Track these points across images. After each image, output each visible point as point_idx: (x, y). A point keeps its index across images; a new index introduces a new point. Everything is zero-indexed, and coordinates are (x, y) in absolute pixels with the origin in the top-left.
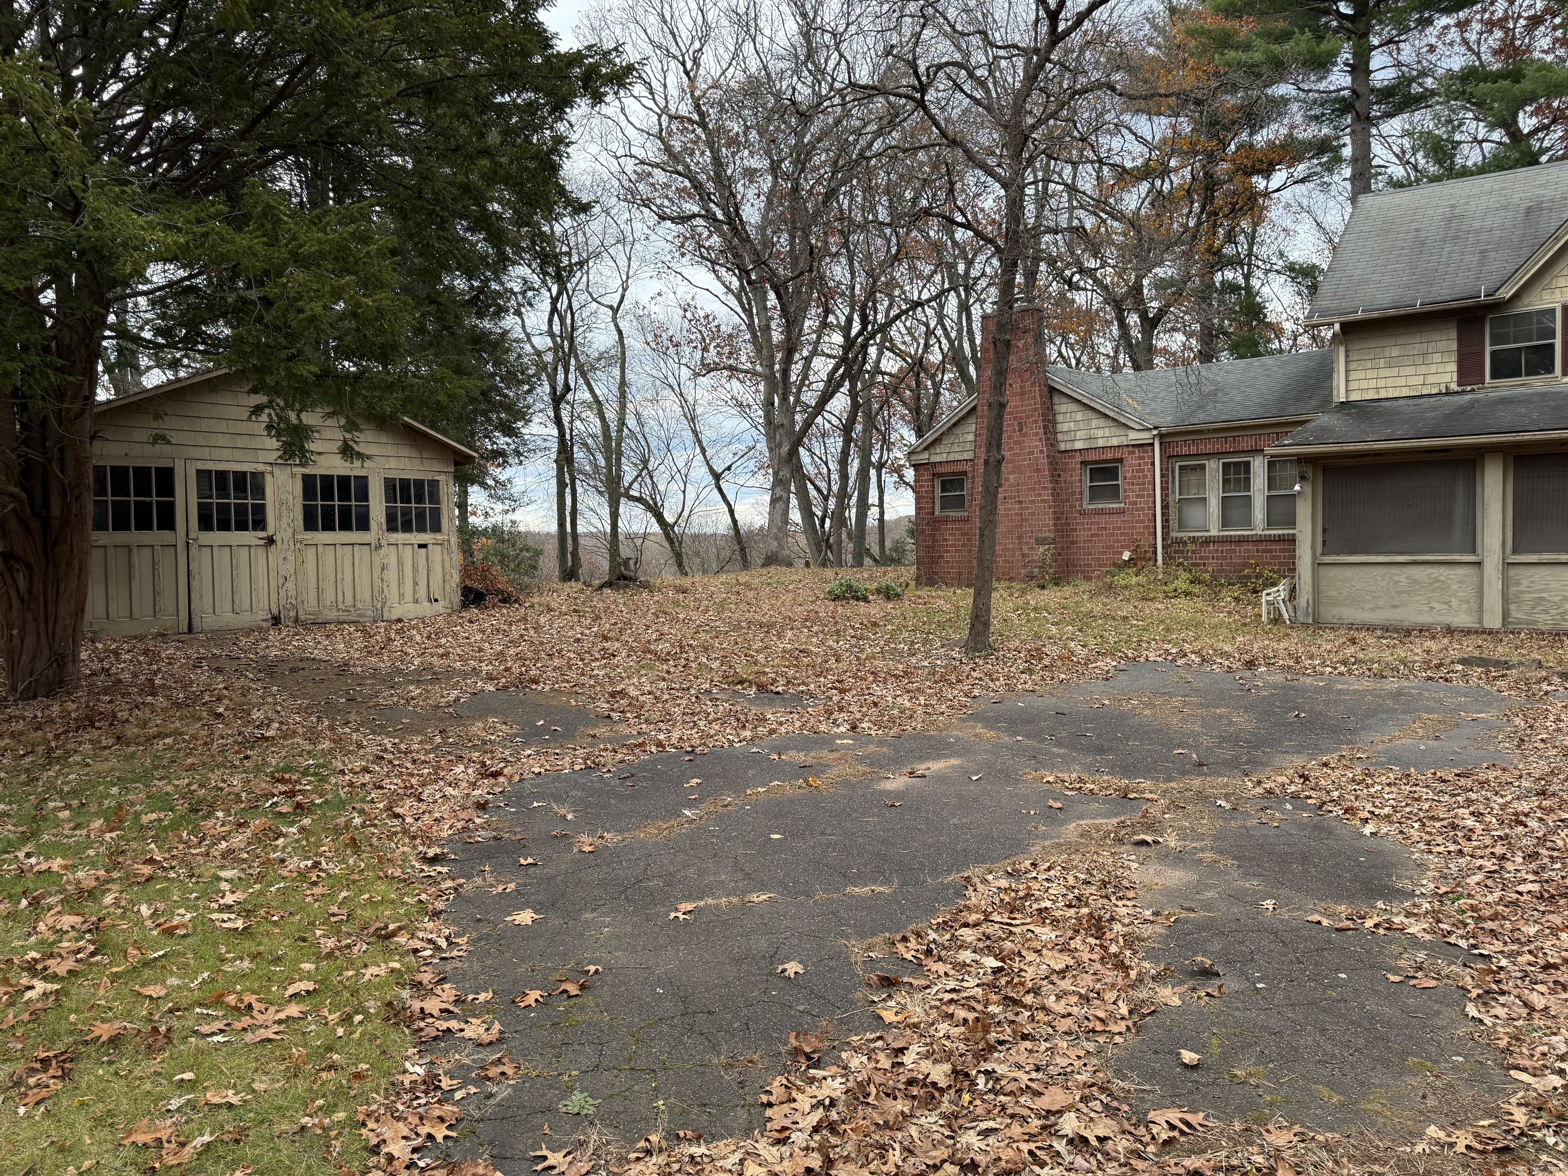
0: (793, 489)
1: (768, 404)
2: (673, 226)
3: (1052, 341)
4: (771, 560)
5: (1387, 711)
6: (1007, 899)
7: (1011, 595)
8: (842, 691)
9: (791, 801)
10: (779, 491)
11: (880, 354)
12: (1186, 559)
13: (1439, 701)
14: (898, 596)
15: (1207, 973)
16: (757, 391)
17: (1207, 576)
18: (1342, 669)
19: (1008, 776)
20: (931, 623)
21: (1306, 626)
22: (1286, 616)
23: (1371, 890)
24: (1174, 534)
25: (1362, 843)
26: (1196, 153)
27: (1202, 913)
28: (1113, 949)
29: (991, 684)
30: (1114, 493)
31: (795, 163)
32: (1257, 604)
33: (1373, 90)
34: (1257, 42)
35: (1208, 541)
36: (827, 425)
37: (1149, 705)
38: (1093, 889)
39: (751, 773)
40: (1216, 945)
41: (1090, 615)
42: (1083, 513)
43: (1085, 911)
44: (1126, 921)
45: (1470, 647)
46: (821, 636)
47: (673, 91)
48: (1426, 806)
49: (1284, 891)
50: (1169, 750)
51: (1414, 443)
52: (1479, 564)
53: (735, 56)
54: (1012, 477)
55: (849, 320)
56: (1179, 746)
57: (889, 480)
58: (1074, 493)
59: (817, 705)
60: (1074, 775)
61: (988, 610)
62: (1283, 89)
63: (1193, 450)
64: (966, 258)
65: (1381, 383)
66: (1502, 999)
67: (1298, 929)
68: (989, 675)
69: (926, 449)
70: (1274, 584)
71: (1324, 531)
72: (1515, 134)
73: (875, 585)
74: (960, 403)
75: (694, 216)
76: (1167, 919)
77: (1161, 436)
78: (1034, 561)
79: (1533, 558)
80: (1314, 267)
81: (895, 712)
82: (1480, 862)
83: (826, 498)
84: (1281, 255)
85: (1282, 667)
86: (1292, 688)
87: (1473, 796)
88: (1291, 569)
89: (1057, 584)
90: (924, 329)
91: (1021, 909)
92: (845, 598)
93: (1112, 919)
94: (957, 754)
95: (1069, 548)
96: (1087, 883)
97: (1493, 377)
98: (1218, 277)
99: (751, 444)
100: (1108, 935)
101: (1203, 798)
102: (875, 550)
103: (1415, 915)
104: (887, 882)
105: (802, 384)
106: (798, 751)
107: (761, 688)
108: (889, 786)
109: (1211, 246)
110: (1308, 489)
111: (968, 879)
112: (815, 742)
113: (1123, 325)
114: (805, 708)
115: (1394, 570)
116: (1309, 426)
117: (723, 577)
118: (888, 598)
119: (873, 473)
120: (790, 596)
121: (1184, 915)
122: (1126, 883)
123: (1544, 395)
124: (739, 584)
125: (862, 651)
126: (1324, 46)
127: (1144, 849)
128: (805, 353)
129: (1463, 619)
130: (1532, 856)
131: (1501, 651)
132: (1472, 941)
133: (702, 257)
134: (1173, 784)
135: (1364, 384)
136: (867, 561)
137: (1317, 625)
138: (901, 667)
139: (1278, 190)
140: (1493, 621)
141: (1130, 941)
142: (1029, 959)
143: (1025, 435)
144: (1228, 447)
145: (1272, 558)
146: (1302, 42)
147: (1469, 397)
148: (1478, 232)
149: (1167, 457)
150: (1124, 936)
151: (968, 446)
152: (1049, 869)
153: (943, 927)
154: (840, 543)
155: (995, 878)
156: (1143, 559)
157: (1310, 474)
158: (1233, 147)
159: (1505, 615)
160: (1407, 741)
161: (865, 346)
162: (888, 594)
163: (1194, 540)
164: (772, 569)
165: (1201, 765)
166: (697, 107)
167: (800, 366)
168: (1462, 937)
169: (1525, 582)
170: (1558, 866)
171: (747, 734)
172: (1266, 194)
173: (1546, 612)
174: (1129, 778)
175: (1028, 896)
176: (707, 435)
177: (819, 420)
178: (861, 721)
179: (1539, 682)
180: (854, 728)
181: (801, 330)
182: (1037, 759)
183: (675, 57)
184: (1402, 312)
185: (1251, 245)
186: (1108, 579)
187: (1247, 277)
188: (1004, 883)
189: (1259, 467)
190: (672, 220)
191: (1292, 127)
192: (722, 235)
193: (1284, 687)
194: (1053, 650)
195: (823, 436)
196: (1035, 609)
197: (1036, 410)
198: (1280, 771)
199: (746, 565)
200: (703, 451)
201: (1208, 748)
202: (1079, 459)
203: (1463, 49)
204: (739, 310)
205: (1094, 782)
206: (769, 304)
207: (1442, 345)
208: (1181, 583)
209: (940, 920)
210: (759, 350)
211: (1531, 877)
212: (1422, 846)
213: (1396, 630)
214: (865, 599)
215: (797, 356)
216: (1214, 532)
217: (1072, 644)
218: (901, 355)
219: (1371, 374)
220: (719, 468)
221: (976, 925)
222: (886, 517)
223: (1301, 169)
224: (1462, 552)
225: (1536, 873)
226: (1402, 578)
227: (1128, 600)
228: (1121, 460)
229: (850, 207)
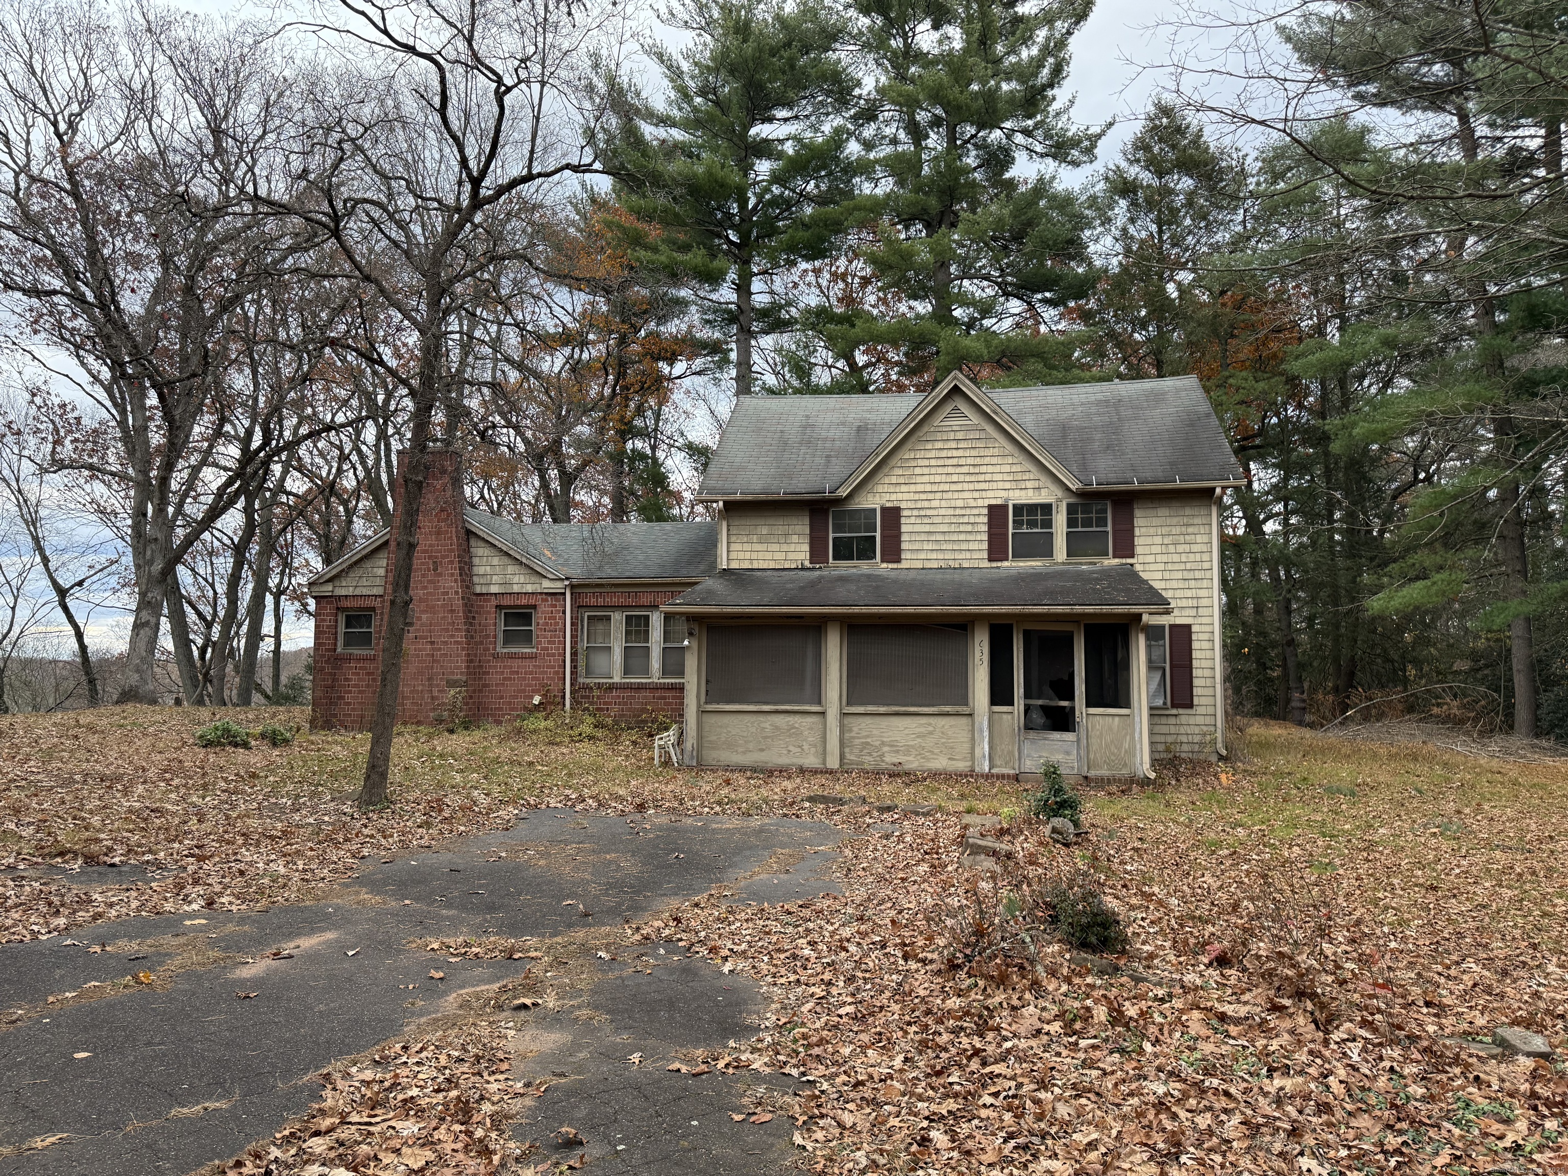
0: (166, 611)
1: (139, 514)
2: (25, 298)
3: (473, 482)
4: (128, 696)
5: (750, 848)
6: (369, 1094)
7: (417, 740)
8: (201, 859)
9: (111, 1006)
10: (145, 615)
11: (285, 472)
12: (592, 703)
13: (791, 836)
14: (286, 741)
15: (572, 1144)
16: (127, 497)
17: (610, 721)
18: (718, 809)
19: (389, 947)
20: (322, 773)
21: (690, 768)
22: (675, 759)
23: (725, 1029)
24: (581, 680)
25: (722, 983)
26: (611, 332)
27: (573, 1077)
28: (479, 1133)
29: (383, 842)
30: (527, 638)
31: (193, 258)
32: (651, 748)
33: (753, 309)
34: (663, 247)
35: (611, 687)
36: (216, 543)
37: (545, 855)
38: (465, 1067)
39: (58, 973)
40: (582, 1112)
41: (497, 761)
42: (496, 656)
43: (454, 1093)
44: (495, 1099)
45: (815, 786)
46: (183, 791)
47: (38, 152)
48: (774, 939)
49: (651, 1042)
50: (559, 902)
51: (777, 610)
52: (823, 714)
53: (124, 130)
54: (424, 616)
55: (249, 433)
56: (568, 897)
57: (289, 607)
58: (488, 636)
59: (164, 877)
60: (460, 940)
61: (387, 759)
62: (684, 293)
63: (601, 602)
64: (386, 389)
65: (754, 556)
66: (822, 1123)
67: (659, 1081)
68: (382, 831)
69: (330, 580)
70: (667, 729)
71: (707, 682)
72: (852, 363)
73: (259, 729)
74: (375, 532)
75: (55, 292)
76: (538, 1089)
77: (572, 587)
78: (444, 704)
79: (861, 709)
80: (707, 448)
81: (266, 881)
82: (813, 989)
83: (209, 625)
84: (682, 434)
85: (669, 809)
86: (675, 829)
87: (811, 925)
88: (679, 716)
89: (466, 728)
90: (337, 452)
91: (382, 1104)
92: (219, 744)
93: (482, 1098)
94: (335, 926)
95: (480, 691)
96: (460, 1060)
97: (835, 558)
98: (629, 445)
99: (114, 557)
100: (475, 1119)
101: (586, 950)
102: (268, 686)
103: (759, 1050)
104: (227, 1094)
105: (186, 495)
106: (131, 939)
107: (90, 859)
108: (245, 973)
109: (623, 417)
110: (695, 645)
111: (327, 1077)
112: (156, 926)
113: (542, 478)
114: (147, 882)
115: (761, 718)
116: (698, 587)
117: (58, 717)
118: (275, 745)
119: (269, 599)
120: (149, 740)
121: (555, 1081)
122: (500, 1055)
123: (869, 577)
124: (79, 726)
125: (234, 807)
126: (716, 264)
127: (523, 1014)
128: (193, 461)
129: (811, 761)
130: (851, 980)
131: (838, 789)
132: (802, 1069)
133: (63, 339)
134: (559, 939)
135: (741, 555)
136: (256, 697)
137: (700, 767)
138: (279, 825)
139: (679, 377)
140: (833, 763)
141: (497, 1121)
142: (385, 1161)
143: (440, 575)
144: (630, 601)
145: (666, 704)
146: (696, 257)
147: (817, 573)
148: (825, 439)
149: (578, 607)
150: (491, 1116)
151: (378, 581)
152: (422, 1050)
153: (288, 1140)
154: (222, 678)
155: (360, 1070)
156: (552, 703)
157: (696, 632)
158: (643, 333)
159: (842, 757)
160: (764, 876)
161: (266, 464)
162: (274, 739)
163: (599, 686)
164: (129, 707)
165: (587, 915)
166: (71, 175)
167: (185, 474)
168: (794, 1066)
169: (855, 729)
170: (869, 986)
171: (61, 921)
172: (670, 379)
173: (870, 754)
174: (516, 937)
175: (394, 1085)
176: (51, 542)
177: (206, 536)
178: (220, 894)
179: (863, 816)
180: (210, 904)
181: (187, 436)
182: (423, 925)
183: (44, 114)
184: (770, 497)
185: (657, 420)
186: (517, 724)
187: (654, 448)
188: (368, 1075)
189: (656, 621)
190: (25, 292)
191: (691, 327)
192: (92, 320)
193: (668, 829)
194: (454, 800)
195: (211, 554)
196: (441, 756)
197: (452, 551)
198: (656, 915)
199: (94, 699)
200: (45, 561)
201: (595, 896)
202: (494, 602)
203: (817, 292)
204: (108, 403)
205: (480, 945)
206: (148, 403)
207: (798, 529)
208: (587, 729)
209: (287, 1133)
210: (131, 452)
211: (849, 999)
212: (769, 979)
213: (762, 771)
214: (246, 745)
215: (181, 464)
216: (617, 679)
217: (476, 793)
218: (311, 475)
219: (747, 547)
220: (65, 583)
221: (329, 1131)
222: (283, 648)
223: (698, 363)
224: (811, 703)
225: (853, 995)
226: (767, 725)
227: (536, 745)
228: (534, 607)
229: (257, 316)
